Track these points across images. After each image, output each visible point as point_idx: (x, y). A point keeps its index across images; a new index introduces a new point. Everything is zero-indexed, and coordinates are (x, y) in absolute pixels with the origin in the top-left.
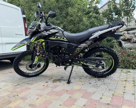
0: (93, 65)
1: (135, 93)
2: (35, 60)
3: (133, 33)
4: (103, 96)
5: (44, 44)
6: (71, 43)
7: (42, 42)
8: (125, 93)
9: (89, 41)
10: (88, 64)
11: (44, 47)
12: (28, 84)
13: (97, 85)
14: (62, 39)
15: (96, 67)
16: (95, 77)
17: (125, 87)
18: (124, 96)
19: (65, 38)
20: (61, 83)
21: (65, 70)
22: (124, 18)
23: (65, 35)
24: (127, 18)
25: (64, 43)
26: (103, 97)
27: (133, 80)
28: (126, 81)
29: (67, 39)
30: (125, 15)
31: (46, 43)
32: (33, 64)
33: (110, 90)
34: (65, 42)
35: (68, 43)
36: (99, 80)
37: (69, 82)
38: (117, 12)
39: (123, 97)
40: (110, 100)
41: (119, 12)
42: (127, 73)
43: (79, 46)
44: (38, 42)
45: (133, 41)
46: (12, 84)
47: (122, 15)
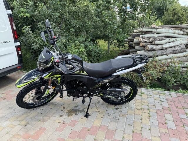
0: (113, 97)
1: (150, 127)
2: (46, 93)
3: (148, 38)
4: (124, 134)
5: (59, 79)
6: (91, 77)
7: (58, 78)
8: (143, 129)
9: (112, 77)
10: (108, 96)
11: (59, 82)
12: (40, 121)
13: (116, 118)
14: (81, 73)
15: (115, 98)
16: (113, 104)
17: (141, 119)
18: (143, 133)
19: (85, 72)
20: (78, 116)
21: (83, 104)
22: (140, 15)
23: (84, 68)
24: (143, 16)
25: (83, 77)
26: (125, 136)
27: (147, 107)
28: (141, 109)
29: (87, 73)
30: (141, 11)
31: (62, 78)
32: (43, 96)
33: (129, 125)
34: (85, 76)
35: (88, 77)
36: (117, 109)
37: (87, 116)
38: (133, 5)
39: (141, 134)
40: (131, 139)
41: (134, 6)
42: (141, 96)
43: (101, 82)
44: (52, 77)
45: (147, 48)
46: (18, 123)
47: (139, 10)
